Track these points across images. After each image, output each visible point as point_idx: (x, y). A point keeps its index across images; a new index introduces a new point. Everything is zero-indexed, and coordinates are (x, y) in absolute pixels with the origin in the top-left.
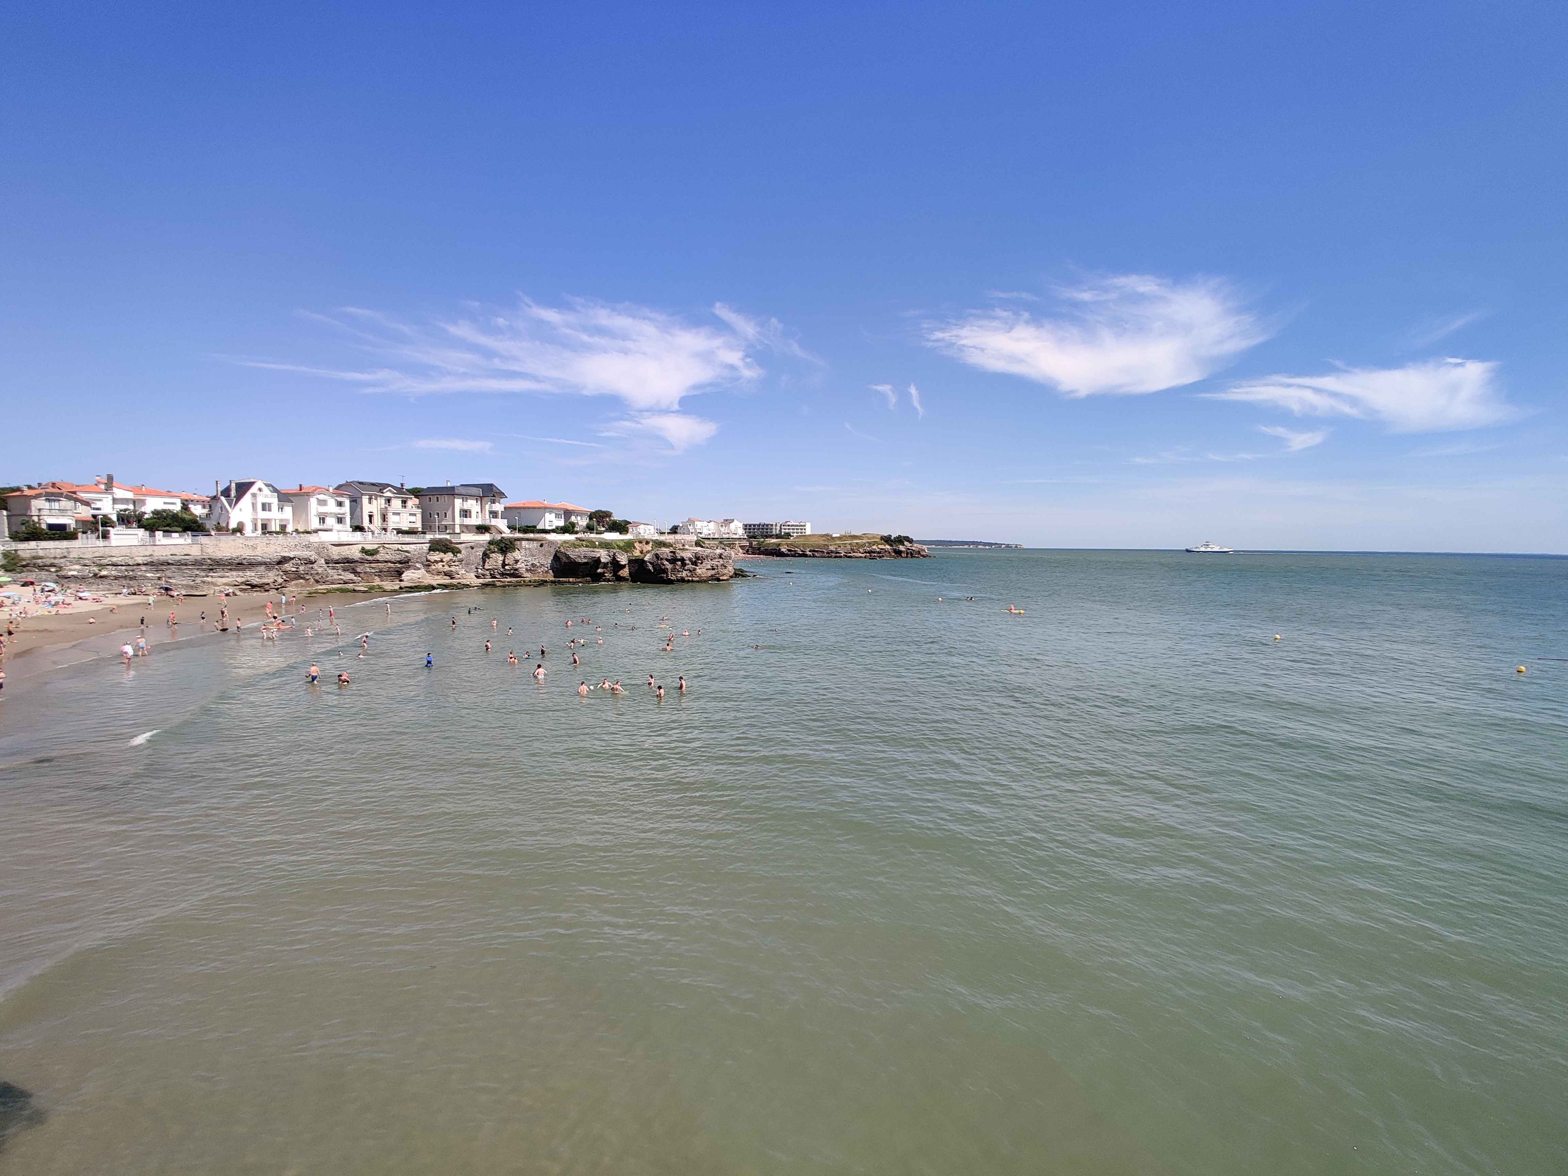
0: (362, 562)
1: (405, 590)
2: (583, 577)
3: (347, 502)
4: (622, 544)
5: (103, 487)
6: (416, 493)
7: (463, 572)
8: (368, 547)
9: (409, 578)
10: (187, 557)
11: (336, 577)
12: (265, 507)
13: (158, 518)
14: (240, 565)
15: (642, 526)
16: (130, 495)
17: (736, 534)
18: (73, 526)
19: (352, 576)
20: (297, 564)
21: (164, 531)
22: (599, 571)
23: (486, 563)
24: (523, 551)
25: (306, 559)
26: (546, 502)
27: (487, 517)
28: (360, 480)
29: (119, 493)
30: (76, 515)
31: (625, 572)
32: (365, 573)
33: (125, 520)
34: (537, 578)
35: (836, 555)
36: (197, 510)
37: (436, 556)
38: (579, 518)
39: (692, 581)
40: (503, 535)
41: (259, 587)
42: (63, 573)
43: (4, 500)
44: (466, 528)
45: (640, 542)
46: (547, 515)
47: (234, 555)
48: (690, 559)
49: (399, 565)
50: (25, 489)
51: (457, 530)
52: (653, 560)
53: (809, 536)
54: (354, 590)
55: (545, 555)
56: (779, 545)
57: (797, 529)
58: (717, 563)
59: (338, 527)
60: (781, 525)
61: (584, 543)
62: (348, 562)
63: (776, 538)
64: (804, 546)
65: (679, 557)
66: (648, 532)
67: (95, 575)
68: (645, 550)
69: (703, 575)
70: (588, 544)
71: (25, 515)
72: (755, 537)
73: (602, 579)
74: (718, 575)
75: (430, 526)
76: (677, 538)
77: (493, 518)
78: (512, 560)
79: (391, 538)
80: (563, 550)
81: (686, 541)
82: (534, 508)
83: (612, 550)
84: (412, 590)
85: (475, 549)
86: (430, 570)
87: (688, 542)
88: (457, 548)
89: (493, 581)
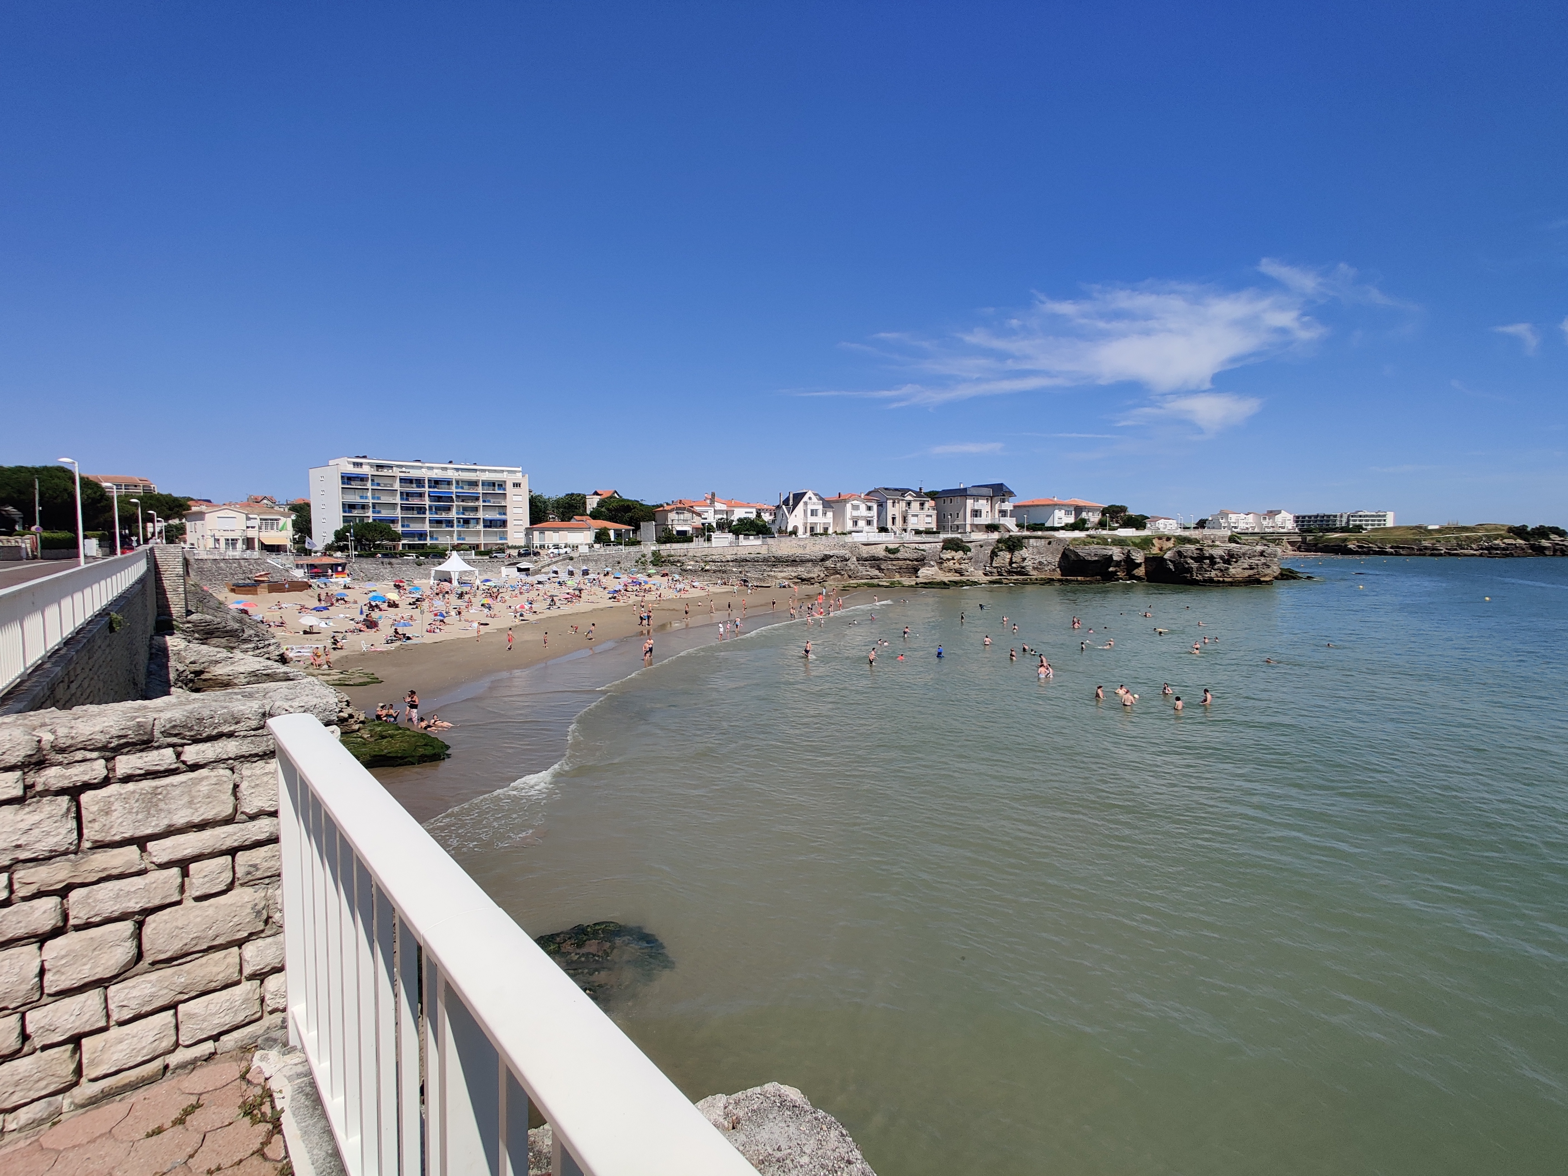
0: (885, 559)
1: (920, 585)
2: (1093, 576)
3: (875, 507)
4: (1138, 541)
5: (708, 501)
6: (933, 495)
7: (972, 569)
8: (891, 546)
9: (924, 575)
10: (758, 555)
11: (865, 573)
12: (814, 513)
13: (741, 525)
14: (793, 562)
15: (1162, 521)
16: (724, 507)
17: (1283, 528)
18: (691, 532)
19: (877, 572)
20: (835, 561)
21: (745, 535)
22: (1111, 569)
23: (994, 561)
24: (1030, 549)
25: (842, 557)
26: (1055, 499)
27: (997, 516)
28: (886, 487)
29: (719, 506)
30: (692, 524)
31: (1141, 571)
32: (888, 569)
33: (721, 526)
34: (1043, 577)
35: (1434, 552)
36: (767, 517)
37: (948, 555)
38: (1090, 514)
39: (1223, 582)
40: (1011, 534)
41: (808, 580)
42: (684, 567)
43: (654, 514)
44: (976, 527)
45: (1160, 538)
46: (1057, 511)
47: (790, 554)
48: (1221, 557)
49: (916, 563)
50: (665, 505)
51: (968, 529)
52: (1174, 557)
53: (1391, 528)
54: (878, 585)
55: (1052, 553)
56: (1345, 540)
57: (1372, 521)
58: (1256, 562)
59: (867, 528)
60: (1349, 516)
61: (1095, 540)
62: (874, 560)
63: (1341, 532)
64: (1382, 540)
65: (1207, 555)
66: (1169, 527)
67: (702, 569)
68: (1165, 547)
69: (1238, 576)
70: (1100, 541)
71: (664, 524)
72: (1310, 531)
73: (1114, 578)
74: (1258, 576)
75: (944, 526)
76: (1204, 533)
77: (1002, 516)
78: (1019, 558)
79: (910, 538)
80: (1072, 548)
81: (1217, 537)
82: (1043, 506)
83: (1126, 547)
84: (927, 586)
85: (984, 548)
86: (943, 567)
87: (1219, 537)
88: (967, 546)
89: (1000, 579)
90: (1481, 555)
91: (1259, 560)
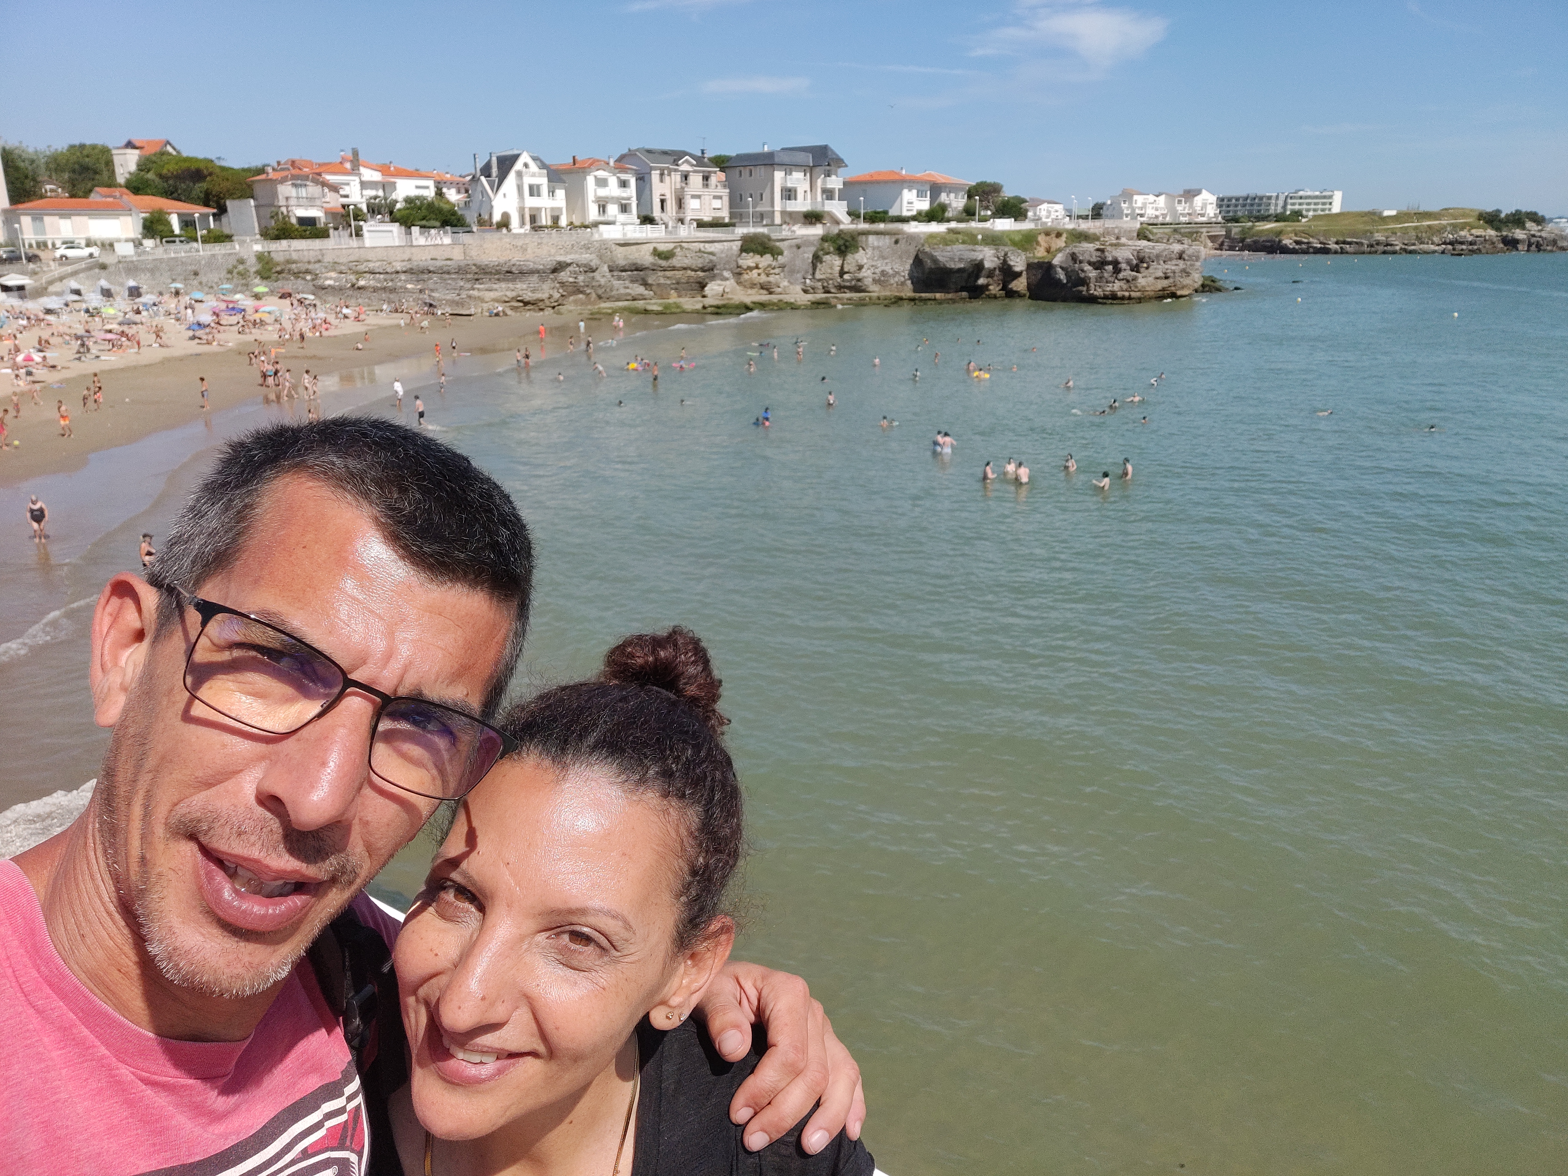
0: (654, 269)
1: (709, 310)
2: (956, 292)
3: (633, 182)
4: (1017, 238)
5: (348, 166)
6: (722, 163)
7: (786, 283)
8: (662, 247)
9: (714, 292)
10: (449, 263)
11: (622, 291)
12: (534, 191)
13: (412, 209)
14: (509, 273)
16: (377, 177)
17: (1203, 216)
18: (323, 220)
19: (640, 290)
20: (575, 273)
21: (421, 227)
22: (981, 281)
23: (818, 272)
24: (869, 251)
25: (585, 265)
26: (904, 172)
27: (819, 199)
28: (648, 146)
29: (370, 175)
30: (325, 205)
31: (1020, 285)
32: (659, 285)
33: (374, 210)
34: (888, 293)
35: (1387, 249)
36: (454, 196)
37: (749, 260)
38: (952, 195)
39: (1130, 298)
40: (842, 227)
41: (533, 304)
42: (319, 282)
43: (250, 186)
44: (789, 217)
45: (1047, 234)
46: (905, 192)
47: (502, 260)
48: (1128, 262)
49: (700, 274)
50: (270, 170)
51: (778, 220)
52: (1066, 262)
53: (1337, 215)
54: (645, 310)
55: (901, 257)
56: (1280, 233)
57: (1315, 204)
58: (1173, 268)
59: (622, 218)
60: (1286, 197)
61: (960, 237)
62: (637, 270)
63: (1276, 221)
64: (1326, 233)
65: (1110, 259)
66: (1057, 216)
67: (353, 286)
68: (1054, 247)
69: (1148, 289)
70: (966, 238)
71: (272, 205)
72: (1237, 221)
73: (984, 296)
74: (1173, 288)
75: (741, 215)
76: (1106, 226)
77: (827, 199)
78: (854, 264)
79: (690, 233)
80: (927, 249)
81: (1122, 231)
82: (886, 182)
83: (1001, 248)
84: (719, 311)
85: (801, 249)
86: (742, 280)
87: (1125, 231)
88: (778, 248)
89: (827, 298)
90: (1443, 252)
91: (1176, 265)
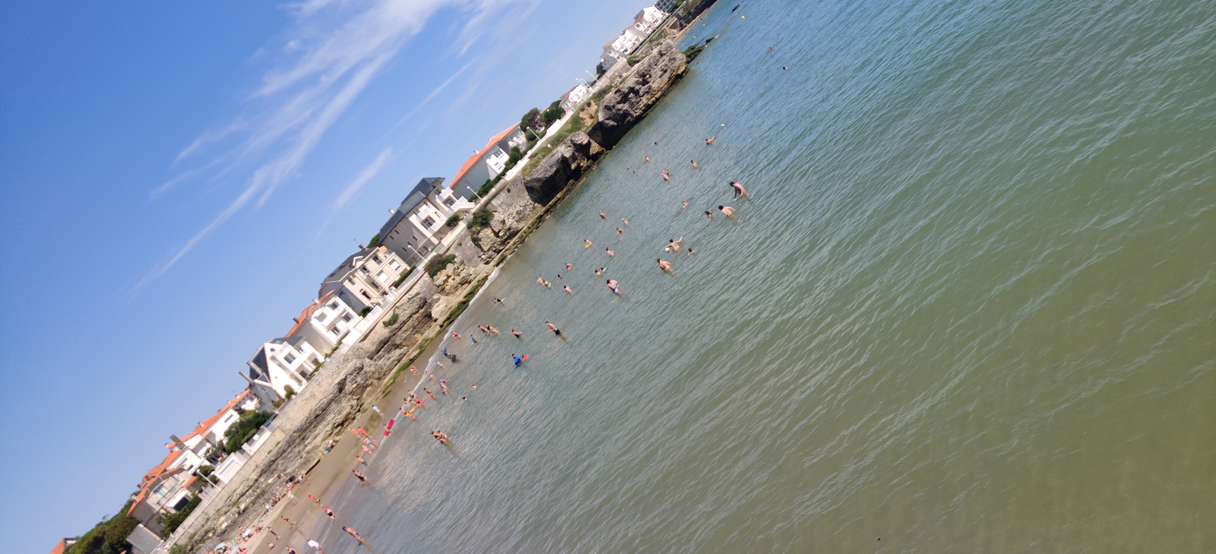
0: (394, 334)
1: (445, 325)
2: (566, 185)
3: (338, 300)
4: (569, 127)
5: (177, 449)
6: (377, 242)
7: (473, 269)
8: (387, 318)
9: (439, 313)
10: (279, 445)
11: (388, 363)
12: (289, 359)
13: (234, 436)
14: (317, 417)
15: (572, 94)
16: (198, 439)
17: (656, 21)
18: (189, 494)
19: (398, 352)
20: (353, 380)
21: (247, 441)
22: (573, 166)
23: (483, 247)
24: (500, 209)
25: (355, 370)
26: (477, 152)
27: (447, 209)
28: (330, 273)
29: (192, 443)
30: (183, 485)
31: (595, 148)
32: (405, 339)
33: (213, 458)
34: (531, 221)
36: (250, 406)
37: (441, 277)
38: (515, 139)
39: (657, 99)
40: (473, 211)
41: (346, 420)
42: (219, 531)
43: (132, 518)
44: (440, 234)
45: (583, 110)
46: (488, 161)
47: (307, 414)
48: (638, 83)
49: (422, 311)
50: (134, 497)
51: (436, 241)
52: (606, 114)
54: (411, 360)
55: (519, 196)
58: (663, 63)
59: (351, 324)
61: (539, 156)
62: (385, 344)
65: (627, 90)
66: (581, 94)
67: (239, 513)
68: (593, 113)
69: (662, 86)
70: (543, 153)
71: (154, 515)
72: (676, 7)
73: (582, 172)
74: (674, 73)
75: (413, 258)
76: (609, 76)
77: (451, 205)
78: (498, 224)
79: (395, 296)
80: (528, 179)
81: (619, 71)
82: (473, 166)
83: (566, 140)
84: (451, 320)
85: (463, 244)
86: (447, 291)
87: (621, 69)
88: (449, 256)
89: (502, 255)
91: (663, 61)
